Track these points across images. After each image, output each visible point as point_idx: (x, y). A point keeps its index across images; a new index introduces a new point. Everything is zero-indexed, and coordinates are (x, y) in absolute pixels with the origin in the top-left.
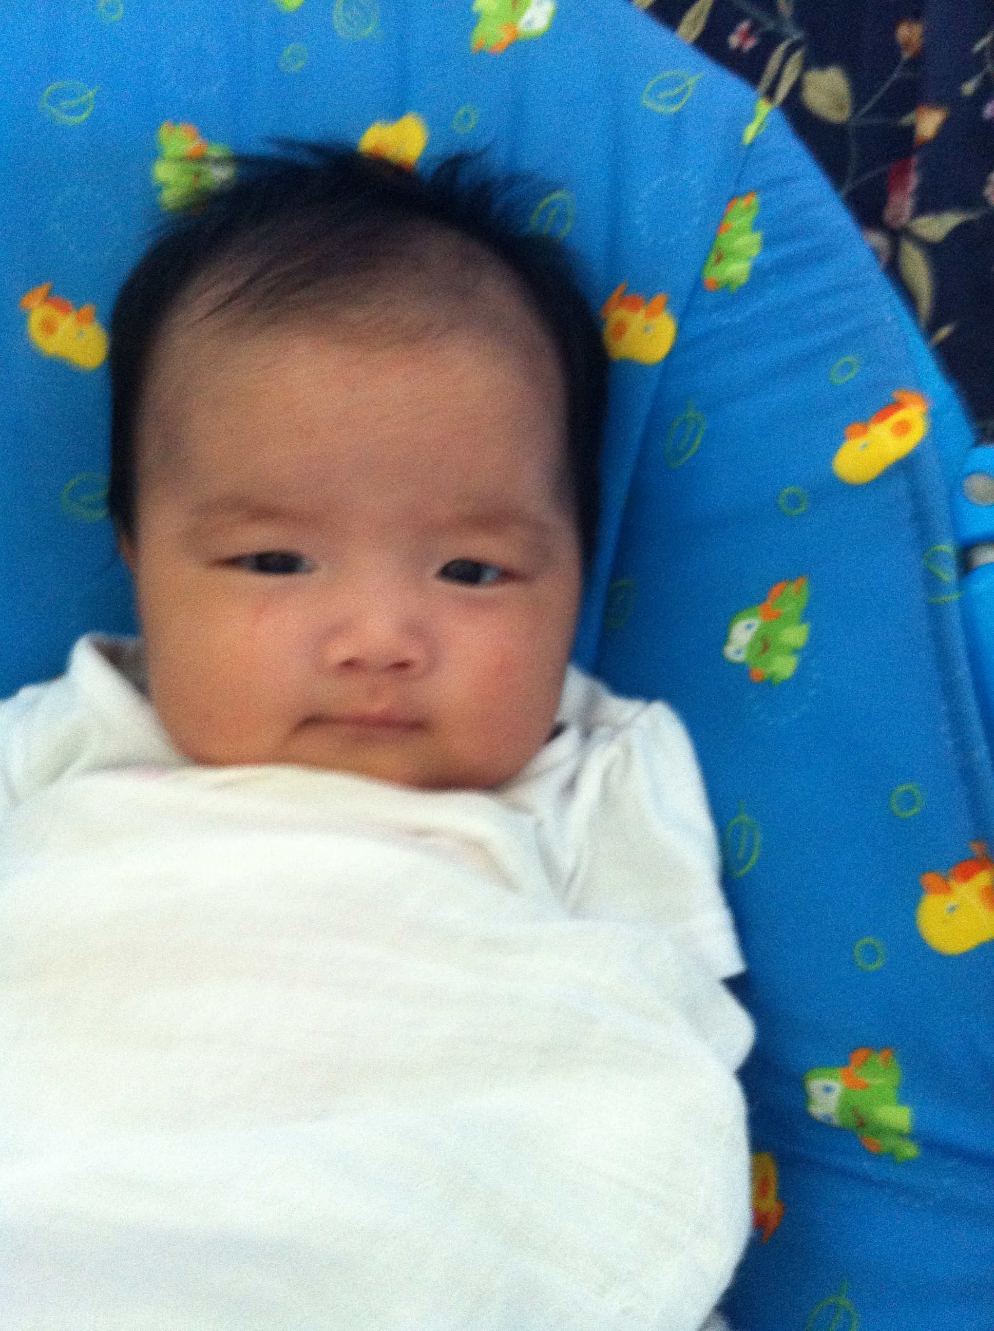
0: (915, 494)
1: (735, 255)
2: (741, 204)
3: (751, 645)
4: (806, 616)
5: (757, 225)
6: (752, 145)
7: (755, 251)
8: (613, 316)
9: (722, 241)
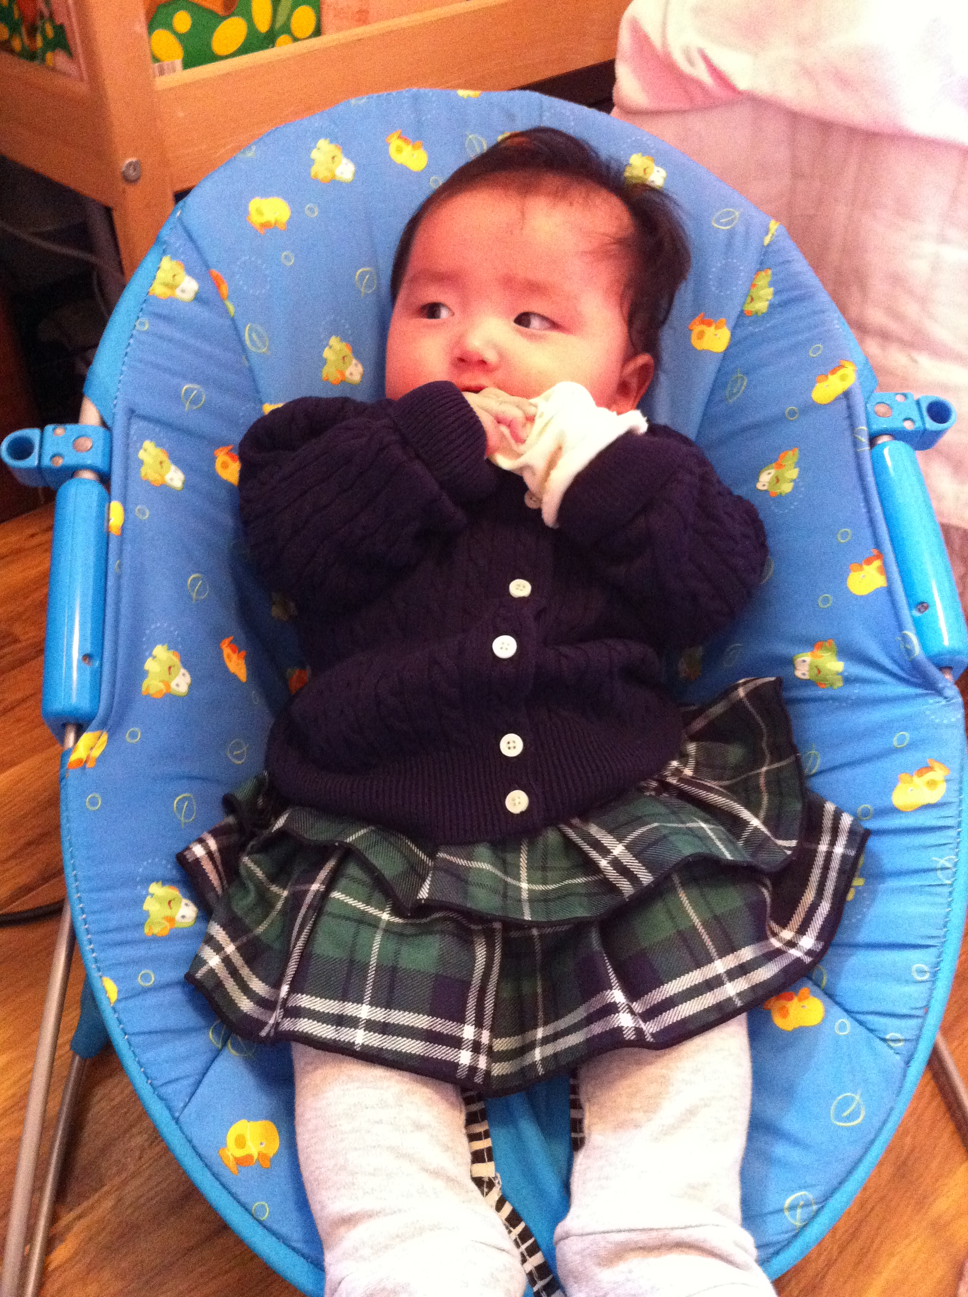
0: (849, 407)
1: (760, 298)
2: (763, 273)
3: (770, 483)
4: (797, 465)
5: (771, 284)
6: (769, 245)
7: (770, 297)
8: (697, 328)
9: (754, 292)
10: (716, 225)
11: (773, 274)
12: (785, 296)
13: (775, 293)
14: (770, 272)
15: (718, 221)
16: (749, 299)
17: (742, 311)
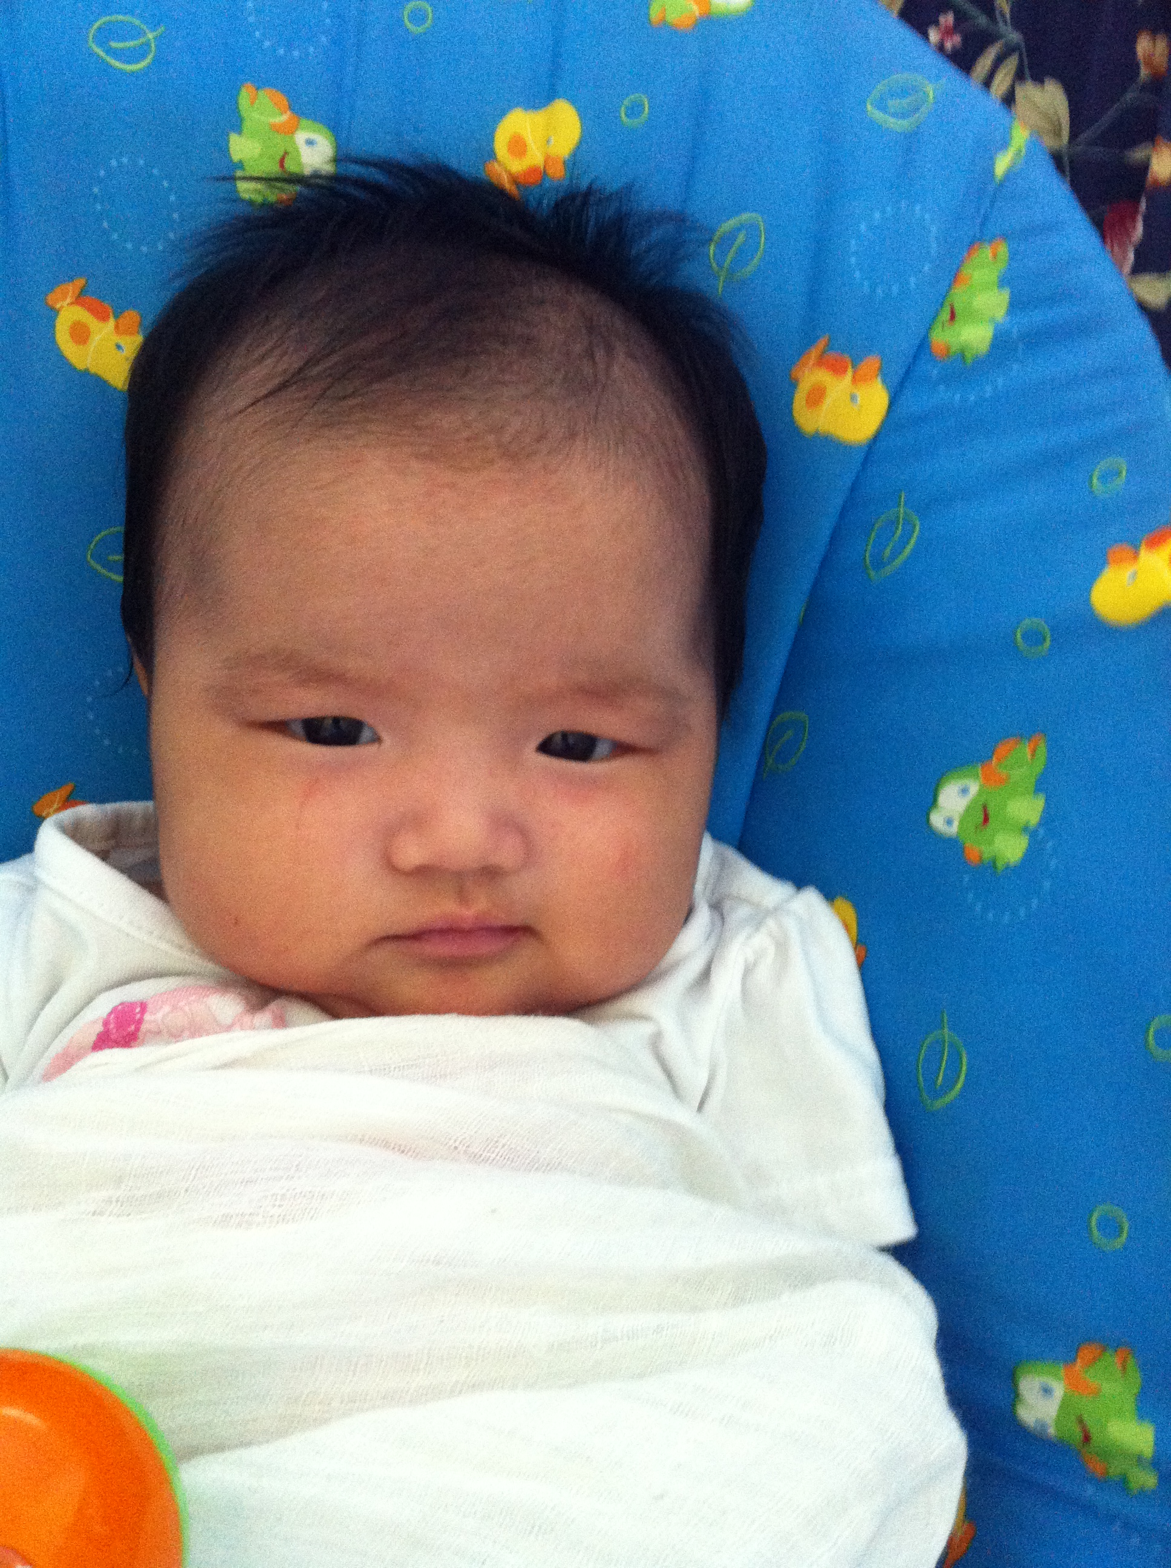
1: (974, 316)
2: (985, 253)
4: (1041, 786)
6: (1003, 180)
7: (999, 315)
8: (811, 377)
9: (959, 296)
10: (877, 115)
11: (1013, 256)
12: (1037, 317)
13: (1015, 306)
14: (1003, 250)
15: (882, 107)
16: (945, 315)
17: (924, 345)
